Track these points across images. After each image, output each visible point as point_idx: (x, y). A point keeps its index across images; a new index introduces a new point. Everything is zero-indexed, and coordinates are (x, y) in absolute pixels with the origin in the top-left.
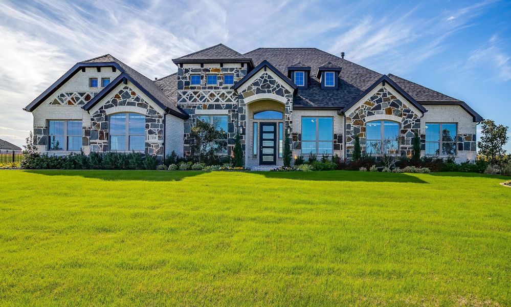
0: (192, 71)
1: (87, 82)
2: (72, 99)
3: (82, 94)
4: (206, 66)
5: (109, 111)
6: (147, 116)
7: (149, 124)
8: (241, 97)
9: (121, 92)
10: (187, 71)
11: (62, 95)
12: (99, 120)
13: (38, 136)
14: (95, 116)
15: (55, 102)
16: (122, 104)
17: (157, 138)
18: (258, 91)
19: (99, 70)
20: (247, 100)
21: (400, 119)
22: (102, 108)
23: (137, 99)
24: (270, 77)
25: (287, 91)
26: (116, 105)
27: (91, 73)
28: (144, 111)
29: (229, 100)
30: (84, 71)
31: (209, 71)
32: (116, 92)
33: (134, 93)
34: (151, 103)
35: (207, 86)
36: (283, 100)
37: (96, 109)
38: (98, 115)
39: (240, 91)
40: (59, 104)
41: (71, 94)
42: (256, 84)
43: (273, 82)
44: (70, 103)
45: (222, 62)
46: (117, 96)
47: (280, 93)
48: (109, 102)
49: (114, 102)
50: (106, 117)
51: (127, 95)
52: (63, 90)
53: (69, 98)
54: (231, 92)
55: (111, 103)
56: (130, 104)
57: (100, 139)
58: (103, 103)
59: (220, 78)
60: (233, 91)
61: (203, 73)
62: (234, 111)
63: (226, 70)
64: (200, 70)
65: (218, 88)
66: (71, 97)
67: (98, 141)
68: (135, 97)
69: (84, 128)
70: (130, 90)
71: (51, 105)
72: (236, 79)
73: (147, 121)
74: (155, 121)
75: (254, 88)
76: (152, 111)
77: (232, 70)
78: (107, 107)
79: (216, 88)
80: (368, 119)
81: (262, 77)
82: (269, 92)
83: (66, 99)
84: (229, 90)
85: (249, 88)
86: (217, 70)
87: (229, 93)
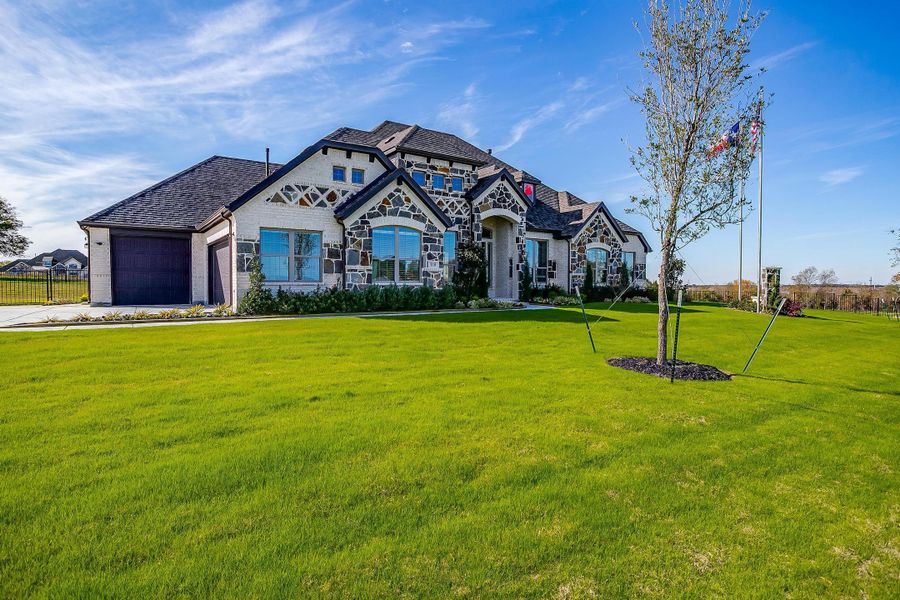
0: (417, 166)
1: (331, 172)
2: (307, 195)
3: (323, 191)
4: (435, 162)
5: (374, 223)
6: (425, 234)
7: (429, 245)
8: (477, 210)
9: (391, 195)
10: (409, 165)
11: (289, 188)
12: (360, 235)
13: (246, 256)
14: (354, 229)
15: (277, 199)
16: (393, 213)
17: (438, 265)
18: (495, 205)
19: (349, 156)
20: (484, 215)
21: (608, 248)
22: (364, 217)
23: (413, 208)
24: (505, 189)
25: (521, 209)
26: (385, 215)
27: (337, 157)
28: (421, 227)
29: (459, 213)
30: (325, 153)
31: (436, 169)
32: (383, 194)
33: (408, 200)
34: (430, 216)
35: (436, 189)
36: (518, 218)
37: (355, 217)
38: (359, 228)
39: (476, 203)
40: (284, 202)
41: (305, 188)
42: (492, 196)
43: (508, 196)
44: (302, 202)
45: (451, 160)
46: (385, 201)
47: (515, 209)
48: (373, 208)
49: (382, 209)
50: (370, 231)
51: (399, 202)
52: (290, 179)
53: (301, 195)
54: (461, 202)
55: (376, 210)
56: (403, 214)
57: (362, 264)
58: (365, 209)
59: (448, 181)
60: (464, 201)
61: (429, 172)
62: (464, 227)
63: (456, 171)
64: (425, 166)
65: (447, 195)
66: (305, 193)
67: (358, 267)
68: (410, 205)
69: (327, 245)
70: (404, 194)
71: (270, 203)
72: (466, 185)
73: (426, 240)
74: (435, 241)
75: (491, 200)
76: (431, 228)
77: (462, 172)
78: (371, 216)
79: (445, 194)
80: (588, 246)
81: (498, 188)
82: (505, 207)
83: (295, 196)
84: (459, 199)
85: (486, 200)
86: (445, 170)
87: (459, 202)
